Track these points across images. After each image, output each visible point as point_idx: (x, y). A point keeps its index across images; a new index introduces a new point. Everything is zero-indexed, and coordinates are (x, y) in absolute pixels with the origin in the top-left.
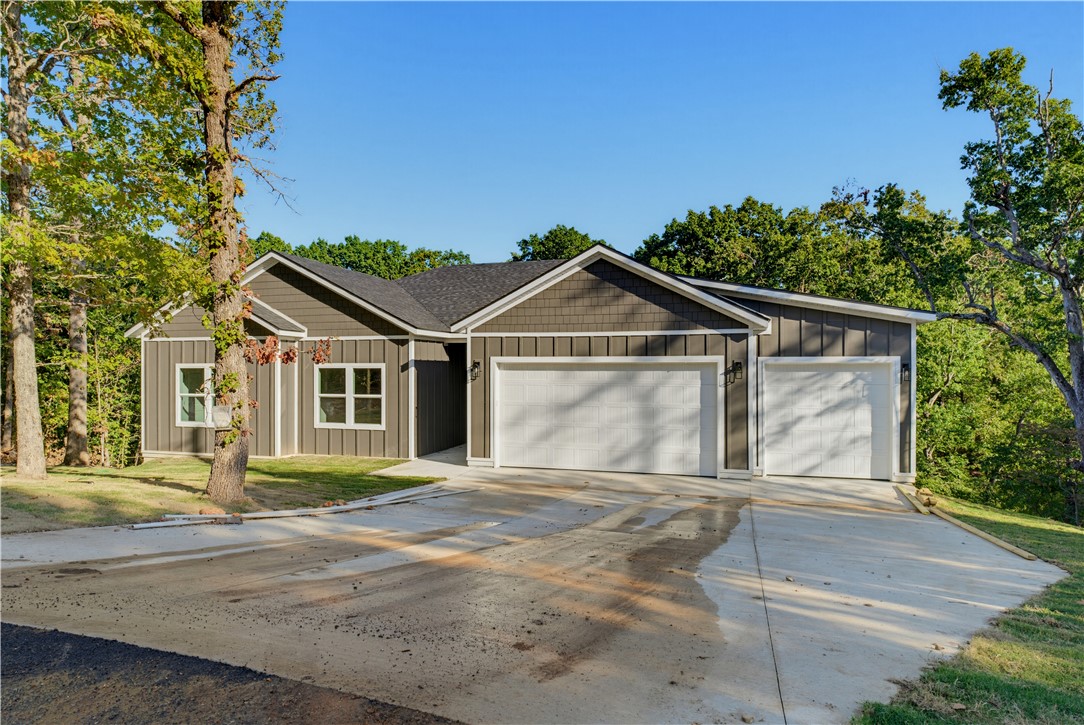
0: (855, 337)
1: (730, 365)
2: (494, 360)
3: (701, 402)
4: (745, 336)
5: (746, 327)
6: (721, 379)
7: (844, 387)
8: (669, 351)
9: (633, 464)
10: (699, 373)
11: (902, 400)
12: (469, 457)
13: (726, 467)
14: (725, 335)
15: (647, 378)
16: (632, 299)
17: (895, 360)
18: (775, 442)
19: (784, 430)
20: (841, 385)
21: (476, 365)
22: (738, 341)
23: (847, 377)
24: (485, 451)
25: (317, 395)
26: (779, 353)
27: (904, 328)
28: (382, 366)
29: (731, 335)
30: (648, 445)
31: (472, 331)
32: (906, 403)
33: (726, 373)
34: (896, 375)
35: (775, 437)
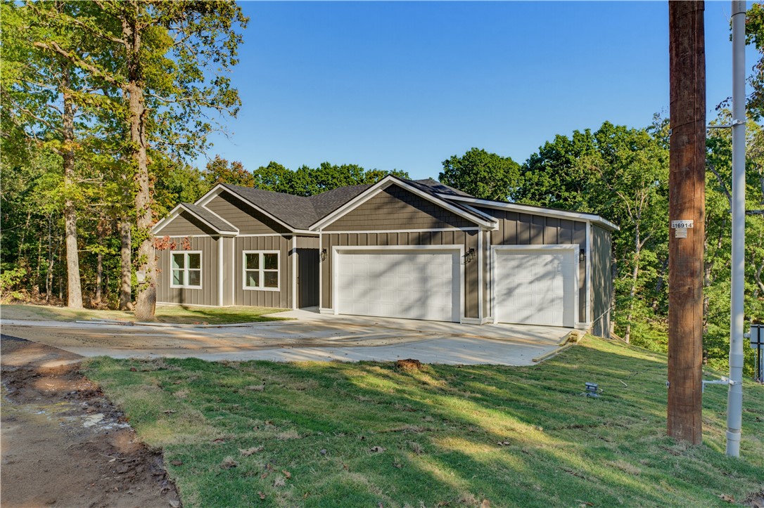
0: (551, 231)
1: (468, 250)
2: (335, 248)
3: (453, 275)
4: (477, 232)
5: (477, 226)
6: (462, 260)
7: (546, 264)
8: (432, 241)
9: (414, 313)
10: (451, 255)
11: (580, 274)
12: (321, 308)
13: (466, 316)
14: (465, 231)
15: (422, 258)
16: (411, 208)
17: (575, 247)
18: (504, 300)
19: (509, 292)
20: (544, 263)
21: (324, 251)
22: (472, 235)
23: (548, 258)
24: (329, 305)
25: (245, 269)
26: (504, 242)
27: (581, 225)
28: (278, 252)
29: (468, 231)
30: (423, 301)
31: (323, 230)
32: (583, 275)
33: (465, 256)
34: (576, 257)
35: (503, 297)
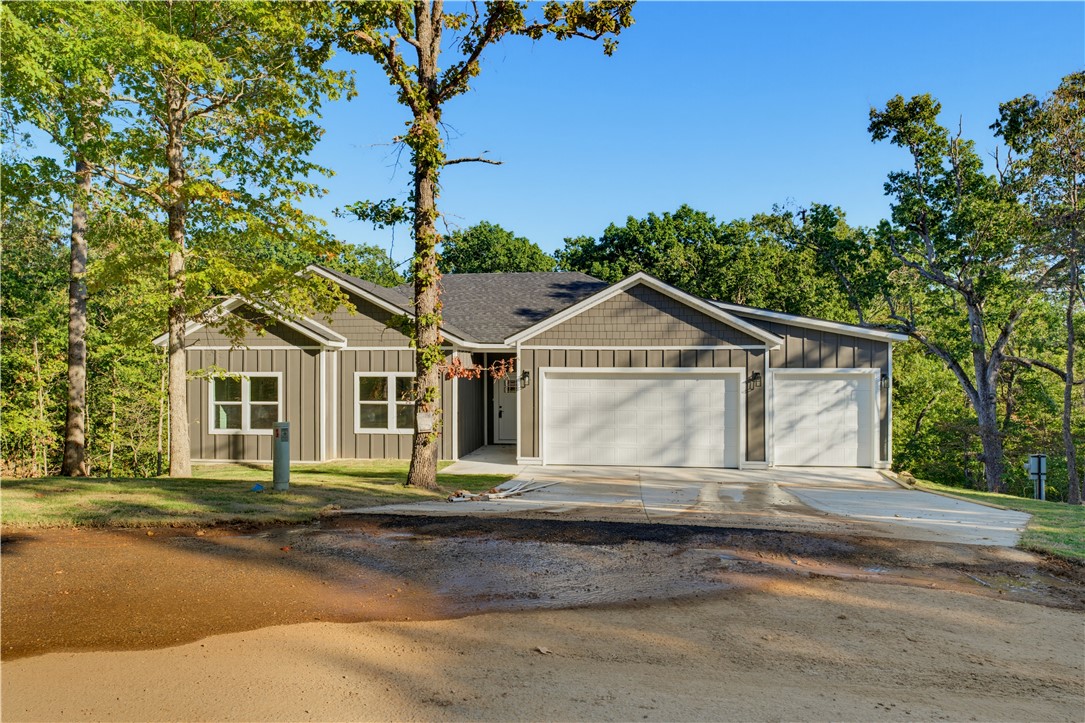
0: (846, 352)
1: (750, 375)
2: (543, 370)
3: (726, 406)
4: (763, 351)
5: (764, 343)
6: (743, 387)
7: (838, 391)
8: (699, 363)
10: (723, 381)
11: (881, 403)
12: (519, 457)
13: (747, 460)
14: (747, 350)
15: (681, 385)
16: (666, 318)
17: (876, 372)
18: (783, 436)
19: (791, 426)
20: (834, 391)
21: (525, 374)
22: (757, 355)
23: (841, 383)
24: (534, 452)
25: (358, 402)
26: (786, 365)
27: (883, 345)
29: (751, 350)
30: (684, 440)
31: (522, 344)
32: (885, 404)
33: (747, 382)
34: (877, 383)
35: (784, 432)
